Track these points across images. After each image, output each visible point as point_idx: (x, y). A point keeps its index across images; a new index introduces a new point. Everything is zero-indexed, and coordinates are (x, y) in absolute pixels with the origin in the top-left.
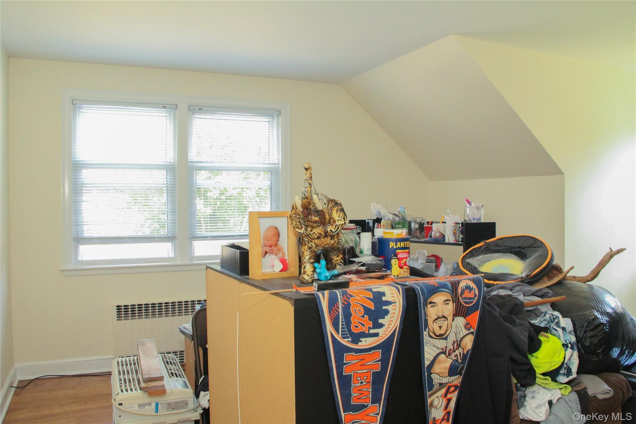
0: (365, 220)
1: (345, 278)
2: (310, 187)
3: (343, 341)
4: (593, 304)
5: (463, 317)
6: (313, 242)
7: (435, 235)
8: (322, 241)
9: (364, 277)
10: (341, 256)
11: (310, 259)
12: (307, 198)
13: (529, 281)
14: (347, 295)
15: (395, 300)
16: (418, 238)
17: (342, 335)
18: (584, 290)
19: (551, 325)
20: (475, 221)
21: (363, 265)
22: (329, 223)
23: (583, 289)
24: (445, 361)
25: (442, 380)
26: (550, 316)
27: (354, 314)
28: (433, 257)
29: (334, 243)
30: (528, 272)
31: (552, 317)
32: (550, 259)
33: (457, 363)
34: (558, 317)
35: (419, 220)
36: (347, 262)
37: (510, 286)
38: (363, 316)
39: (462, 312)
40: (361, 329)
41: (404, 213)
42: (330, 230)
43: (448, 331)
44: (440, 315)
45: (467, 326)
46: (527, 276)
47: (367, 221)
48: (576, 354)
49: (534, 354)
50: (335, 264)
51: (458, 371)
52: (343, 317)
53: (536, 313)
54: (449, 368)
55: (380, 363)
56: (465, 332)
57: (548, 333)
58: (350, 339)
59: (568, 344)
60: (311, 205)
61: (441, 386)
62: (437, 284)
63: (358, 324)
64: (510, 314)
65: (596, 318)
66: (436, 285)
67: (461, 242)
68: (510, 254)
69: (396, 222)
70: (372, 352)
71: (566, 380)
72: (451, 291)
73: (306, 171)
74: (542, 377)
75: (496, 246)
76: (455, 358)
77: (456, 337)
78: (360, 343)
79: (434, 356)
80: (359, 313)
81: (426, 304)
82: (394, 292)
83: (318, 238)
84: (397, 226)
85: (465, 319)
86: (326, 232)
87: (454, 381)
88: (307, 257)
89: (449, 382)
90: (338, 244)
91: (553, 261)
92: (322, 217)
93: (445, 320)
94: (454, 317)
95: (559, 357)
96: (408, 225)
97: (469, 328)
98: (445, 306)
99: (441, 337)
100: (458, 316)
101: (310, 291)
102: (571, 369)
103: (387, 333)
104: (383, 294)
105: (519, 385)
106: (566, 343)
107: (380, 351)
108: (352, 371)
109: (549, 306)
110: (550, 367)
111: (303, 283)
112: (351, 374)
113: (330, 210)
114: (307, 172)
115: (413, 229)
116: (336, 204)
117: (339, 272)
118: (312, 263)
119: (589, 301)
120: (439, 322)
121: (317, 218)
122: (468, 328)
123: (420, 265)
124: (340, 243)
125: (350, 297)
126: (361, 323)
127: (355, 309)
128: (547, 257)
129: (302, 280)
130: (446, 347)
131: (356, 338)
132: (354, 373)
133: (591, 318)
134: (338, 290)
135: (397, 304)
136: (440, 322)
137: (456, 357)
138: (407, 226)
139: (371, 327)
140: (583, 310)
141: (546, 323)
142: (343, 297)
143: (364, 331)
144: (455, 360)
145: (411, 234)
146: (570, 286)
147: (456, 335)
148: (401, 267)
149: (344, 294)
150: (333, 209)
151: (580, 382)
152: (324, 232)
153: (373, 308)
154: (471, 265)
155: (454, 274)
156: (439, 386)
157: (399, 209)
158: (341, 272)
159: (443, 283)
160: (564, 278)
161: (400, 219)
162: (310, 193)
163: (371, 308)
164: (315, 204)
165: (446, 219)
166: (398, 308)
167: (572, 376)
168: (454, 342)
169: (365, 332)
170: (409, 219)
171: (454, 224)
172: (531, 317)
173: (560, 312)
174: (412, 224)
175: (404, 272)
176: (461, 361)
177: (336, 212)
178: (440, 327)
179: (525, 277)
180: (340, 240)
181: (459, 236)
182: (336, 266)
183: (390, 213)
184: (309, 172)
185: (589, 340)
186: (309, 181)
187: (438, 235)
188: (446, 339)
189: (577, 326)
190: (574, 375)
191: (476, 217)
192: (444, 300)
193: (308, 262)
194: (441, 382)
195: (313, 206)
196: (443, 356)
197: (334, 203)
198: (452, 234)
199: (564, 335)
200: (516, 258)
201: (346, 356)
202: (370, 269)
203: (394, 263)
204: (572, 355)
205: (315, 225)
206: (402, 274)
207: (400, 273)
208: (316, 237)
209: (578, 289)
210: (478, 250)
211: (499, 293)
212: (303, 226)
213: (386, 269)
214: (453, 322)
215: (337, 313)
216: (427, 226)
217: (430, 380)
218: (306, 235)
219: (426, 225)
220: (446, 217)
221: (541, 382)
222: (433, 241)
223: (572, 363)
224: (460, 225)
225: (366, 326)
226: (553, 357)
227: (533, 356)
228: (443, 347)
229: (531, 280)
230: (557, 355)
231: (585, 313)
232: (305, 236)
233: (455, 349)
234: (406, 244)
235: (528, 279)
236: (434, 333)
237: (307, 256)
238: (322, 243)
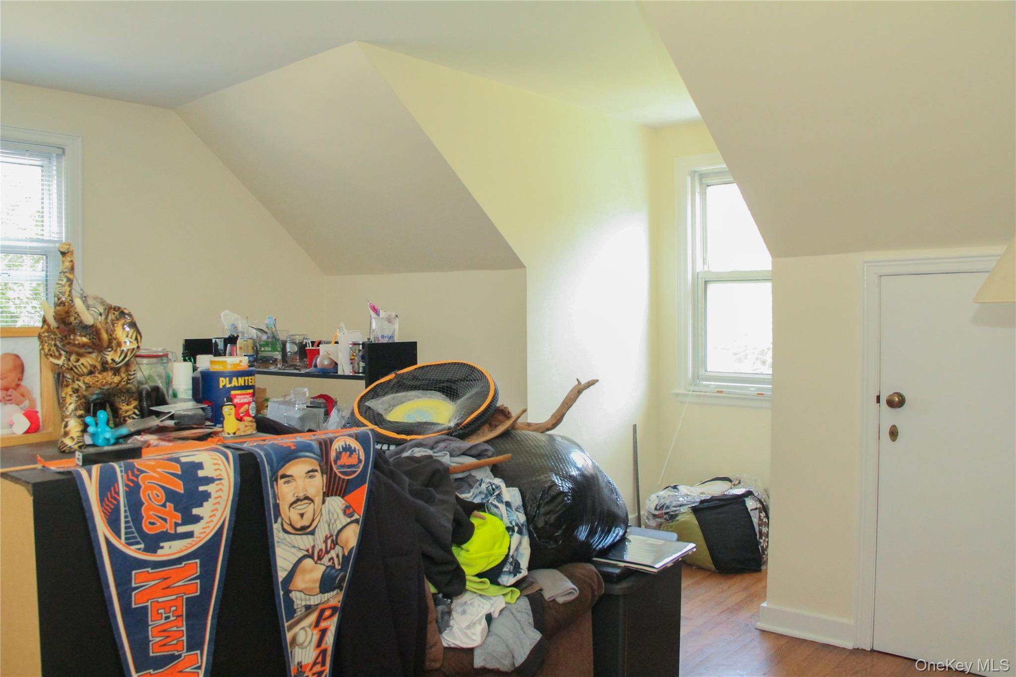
0: (211, 340)
1: (138, 441)
2: (69, 285)
3: (131, 549)
4: (551, 464)
5: (339, 496)
6: (82, 381)
7: (322, 364)
8: (98, 378)
9: (171, 438)
10: (135, 403)
11: (76, 409)
12: (63, 305)
13: (459, 433)
14: (134, 470)
15: (220, 475)
16: (296, 369)
17: (126, 539)
18: (540, 444)
19: (489, 500)
20: (385, 341)
21: (172, 417)
22: (110, 346)
23: (538, 442)
24: (312, 570)
25: (310, 599)
26: (487, 486)
27: (147, 502)
28: (321, 399)
29: (120, 381)
30: (459, 420)
31: (491, 487)
32: (492, 398)
33: (333, 571)
34: (500, 486)
35: (298, 339)
36: (144, 413)
37: (431, 442)
38: (164, 505)
39: (337, 489)
40: (160, 527)
41: (275, 327)
42: (112, 360)
43: (315, 521)
44: (301, 495)
45: (348, 511)
46: (457, 425)
47: (214, 341)
48: (526, 540)
49: (464, 546)
50: (123, 417)
51: (337, 582)
52: (127, 508)
53: (467, 482)
54: (320, 580)
55: (198, 581)
56: (345, 520)
57: (485, 512)
58: (142, 546)
59: (514, 526)
60: (72, 316)
61: (308, 609)
62: (294, 446)
63: (154, 519)
64: (426, 487)
65: (554, 484)
66: (292, 446)
67: (361, 373)
68: (433, 391)
69: (262, 343)
70: (183, 565)
71: (512, 580)
72: (318, 456)
73: (63, 257)
74: (477, 579)
75: (413, 379)
76: (330, 564)
77: (329, 529)
78: (160, 552)
79: (294, 562)
80: (159, 501)
81: (274, 479)
82: (220, 462)
83: (91, 373)
84: (263, 349)
85: (344, 500)
86: (104, 364)
87: (331, 599)
88: (72, 407)
89: (323, 603)
90: (127, 383)
91: (497, 401)
92: (95, 337)
93: (310, 504)
94: (326, 498)
95: (500, 547)
96: (282, 346)
97: (352, 513)
98: (310, 480)
99: (303, 530)
100: (332, 495)
101: (69, 467)
102: (519, 564)
103: (208, 530)
104: (200, 466)
105: (440, 596)
106: (511, 526)
107: (198, 561)
108: (148, 600)
109: (488, 469)
110: (489, 564)
111: (64, 452)
112: (146, 607)
113: (110, 324)
114: (64, 259)
115: (289, 354)
116: (122, 314)
117: (130, 431)
118: (81, 417)
119: (546, 459)
120: (299, 507)
121: (85, 340)
122: (349, 514)
123: (298, 412)
124: (131, 381)
125: (139, 473)
126: (161, 518)
127: (149, 495)
128: (488, 394)
129: (61, 447)
130: (313, 547)
131: (153, 543)
132: (151, 602)
133: (546, 486)
134: (119, 462)
135: (225, 482)
136: (301, 507)
137: (332, 561)
138: (279, 349)
139: (180, 522)
140: (537, 474)
141: (483, 496)
142: (126, 475)
143: (167, 530)
144: (330, 566)
145: (286, 362)
146: (521, 438)
147: (329, 526)
148: (240, 419)
149: (129, 469)
150: (117, 323)
151: (534, 581)
152: (101, 363)
153: (181, 490)
154: (373, 410)
155: (348, 425)
156: (304, 610)
157: (267, 322)
158: (133, 430)
159: (307, 443)
160: (513, 427)
161: (268, 338)
162: (69, 296)
163: (177, 490)
164: (78, 315)
165: (340, 336)
166: (226, 489)
167: (520, 574)
168: (327, 538)
169: (169, 531)
170: (282, 337)
171: (351, 346)
172: (462, 489)
173: (503, 479)
174: (288, 345)
175: (246, 426)
176: (340, 567)
177: (121, 327)
178: (302, 515)
179: (454, 427)
180: (131, 375)
181: (358, 365)
182: (125, 421)
183: (253, 327)
184: (69, 259)
185: (543, 518)
186: (68, 275)
187: (326, 362)
188: (312, 533)
189: (527, 498)
190: (524, 572)
191: (386, 334)
192: (306, 471)
193: (73, 414)
194: (308, 603)
195: (75, 319)
196: (308, 562)
197: (119, 314)
198: (349, 362)
199: (507, 514)
200: (444, 397)
201: (135, 575)
202: (182, 424)
203: (227, 413)
204: (520, 543)
205: (82, 351)
206: (242, 430)
207: (239, 429)
208: (85, 371)
209: (531, 443)
210: (384, 387)
211: (414, 454)
212: (63, 352)
213: (211, 422)
214: (323, 505)
215: (115, 502)
216: (311, 348)
217: (289, 602)
218: (68, 369)
219: (309, 347)
220: (338, 334)
221: (475, 587)
222: (319, 372)
223: (521, 554)
224: (361, 346)
225: (170, 522)
226: (492, 548)
227: (462, 549)
228: (308, 548)
229: (463, 432)
230: (497, 545)
231: (539, 478)
232: (67, 371)
233: (328, 549)
234: (248, 380)
235: (459, 430)
236: (291, 525)
237: (72, 404)
238: (98, 381)
